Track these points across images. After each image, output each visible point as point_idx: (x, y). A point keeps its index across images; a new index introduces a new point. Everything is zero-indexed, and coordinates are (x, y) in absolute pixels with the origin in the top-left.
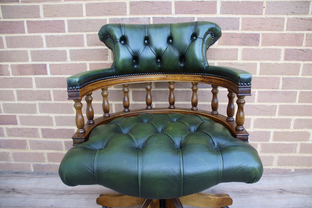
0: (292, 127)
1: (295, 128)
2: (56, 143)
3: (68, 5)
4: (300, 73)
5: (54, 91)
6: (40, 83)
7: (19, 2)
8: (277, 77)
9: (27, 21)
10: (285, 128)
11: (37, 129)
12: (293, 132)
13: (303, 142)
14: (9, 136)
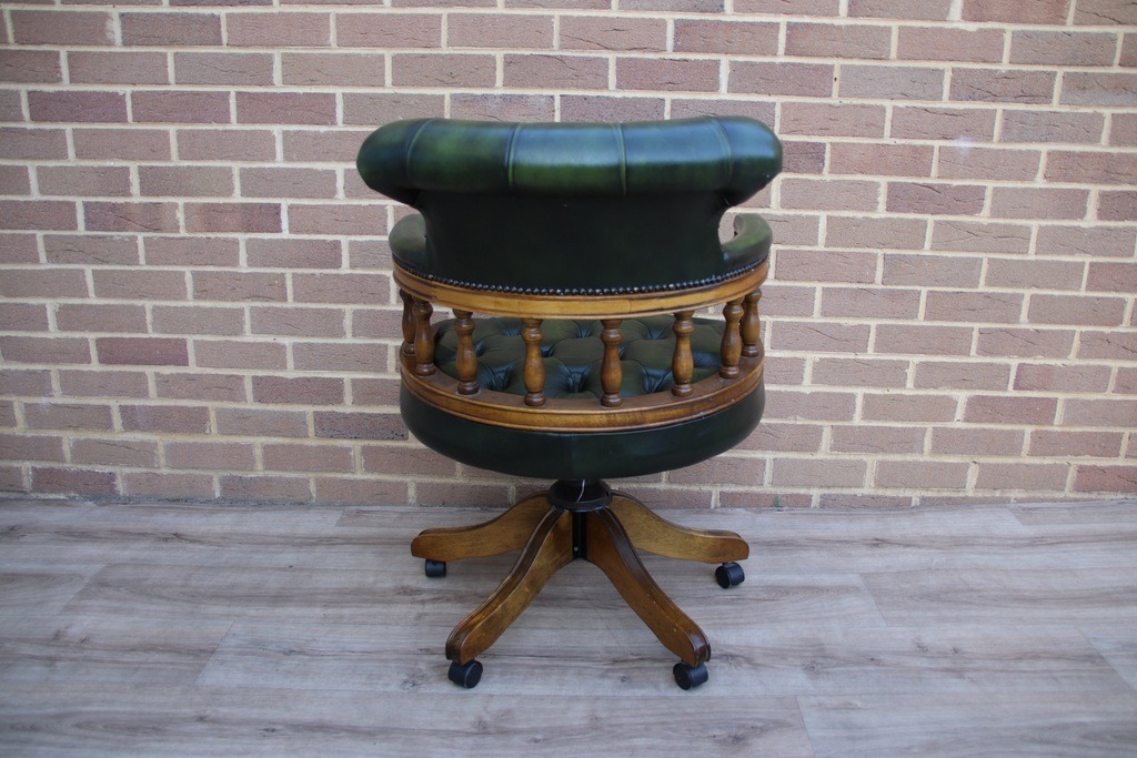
0: (910, 383)
1: (918, 386)
2: (289, 415)
3: (346, 55)
4: (927, 245)
5: (295, 276)
6: (259, 254)
7: (221, 44)
8: (869, 254)
9: (239, 94)
10: (893, 386)
11: (240, 378)
12: (913, 396)
13: (939, 425)
14: (161, 395)
